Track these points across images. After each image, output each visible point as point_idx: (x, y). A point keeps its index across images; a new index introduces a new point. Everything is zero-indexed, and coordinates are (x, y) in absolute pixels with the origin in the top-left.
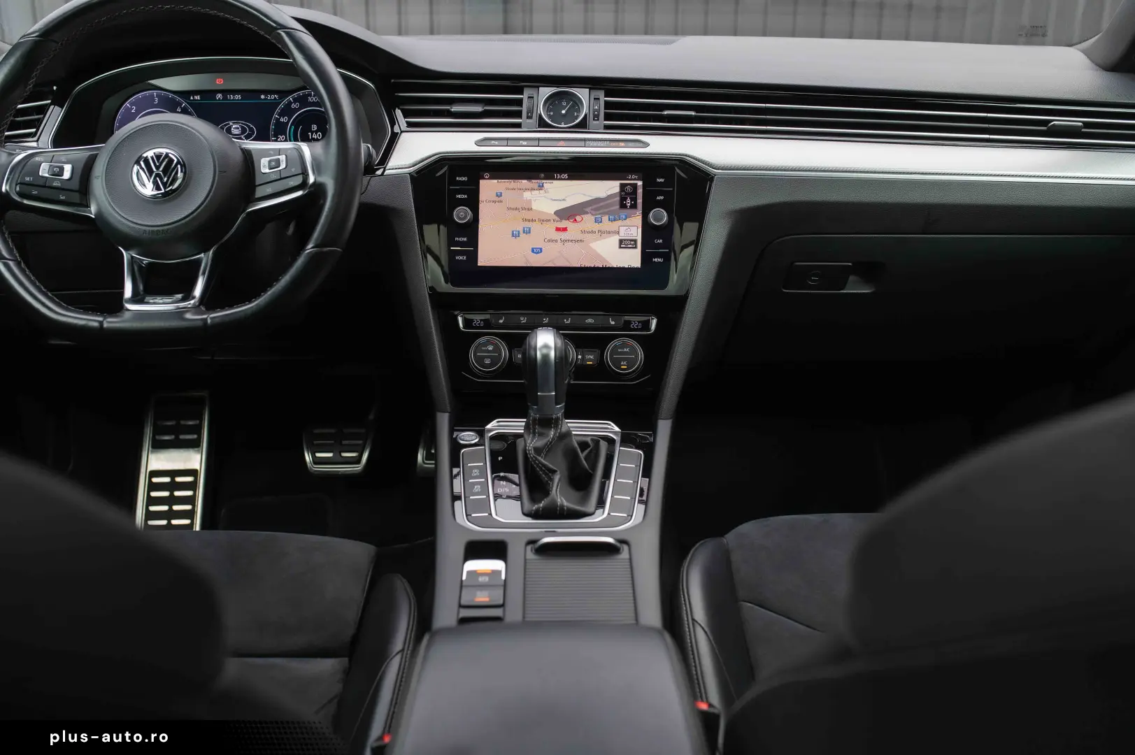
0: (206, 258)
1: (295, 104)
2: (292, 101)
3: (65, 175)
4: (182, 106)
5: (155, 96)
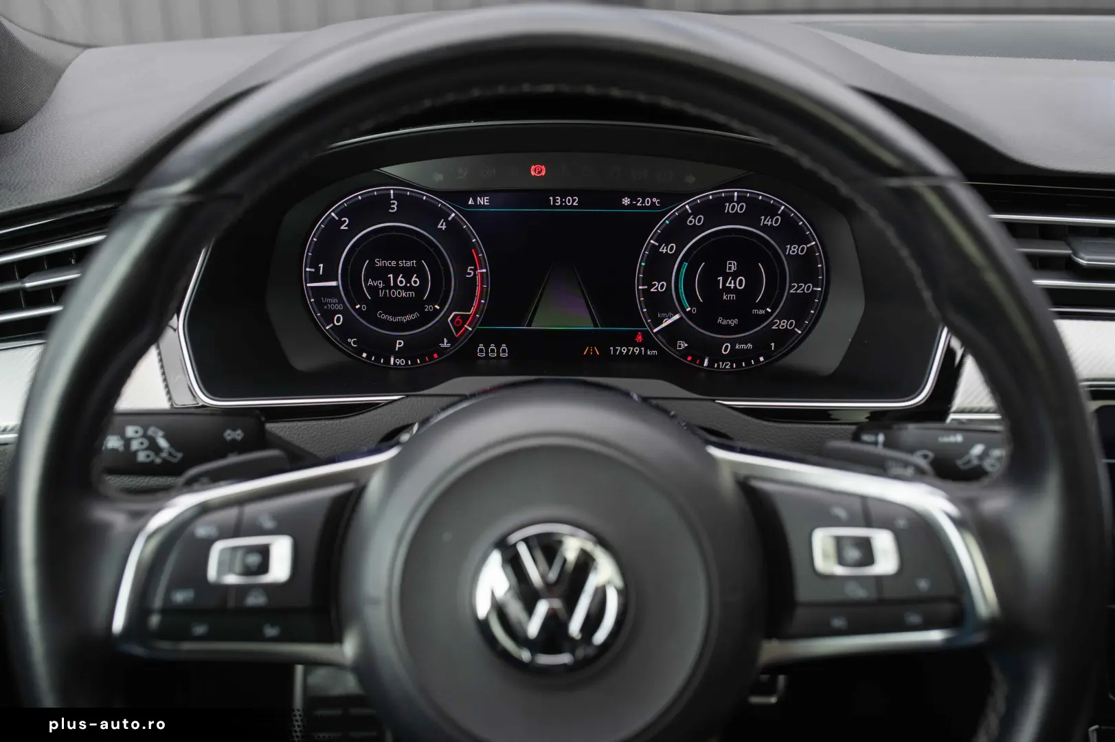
1: (695, 218)
2: (690, 211)
3: (280, 569)
4: (450, 219)
5: (392, 197)
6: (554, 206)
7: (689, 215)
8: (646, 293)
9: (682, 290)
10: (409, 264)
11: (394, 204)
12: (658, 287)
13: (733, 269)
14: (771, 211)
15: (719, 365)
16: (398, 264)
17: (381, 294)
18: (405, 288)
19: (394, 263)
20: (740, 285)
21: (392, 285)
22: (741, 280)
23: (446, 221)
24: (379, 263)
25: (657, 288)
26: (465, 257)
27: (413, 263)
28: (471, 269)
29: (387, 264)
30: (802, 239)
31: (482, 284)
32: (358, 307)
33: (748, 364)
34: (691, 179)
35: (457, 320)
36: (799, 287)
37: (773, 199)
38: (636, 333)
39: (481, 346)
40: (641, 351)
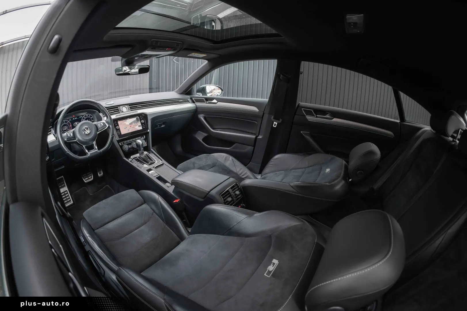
0: (94, 143)
3: (72, 135)
14: (89, 115)
26: (70, 125)
30: (92, 117)
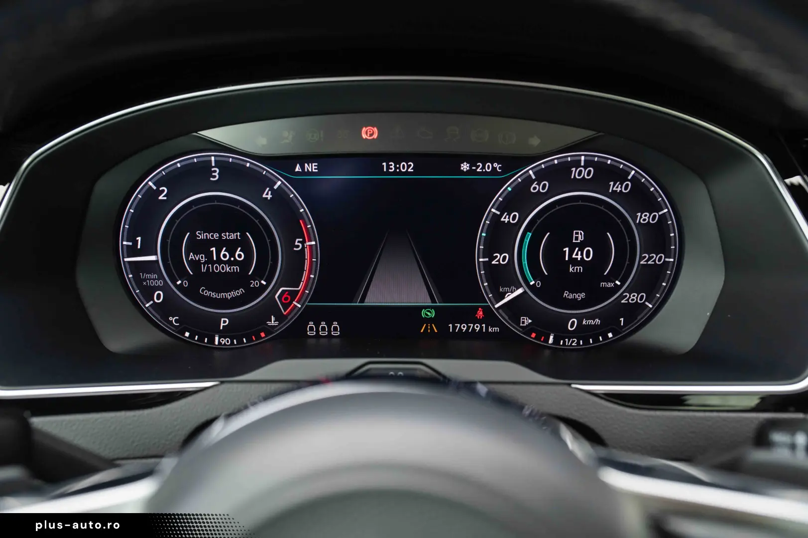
1: (539, 184)
2: (534, 177)
4: (276, 187)
5: (213, 165)
6: (388, 173)
7: (533, 181)
8: (487, 265)
9: (525, 262)
10: (233, 236)
11: (215, 171)
12: (500, 259)
13: (581, 238)
14: (621, 176)
15: (564, 342)
16: (220, 237)
17: (204, 270)
18: (229, 263)
19: (216, 236)
20: (588, 256)
21: (215, 259)
22: (588, 252)
23: (272, 189)
24: (201, 236)
25: (499, 261)
26: (292, 228)
27: (237, 235)
28: (299, 242)
29: (209, 236)
31: (311, 258)
32: (179, 282)
33: (596, 340)
34: (535, 142)
35: (285, 296)
36: (650, 258)
37: (622, 164)
38: (477, 308)
39: (311, 324)
40: (481, 328)
